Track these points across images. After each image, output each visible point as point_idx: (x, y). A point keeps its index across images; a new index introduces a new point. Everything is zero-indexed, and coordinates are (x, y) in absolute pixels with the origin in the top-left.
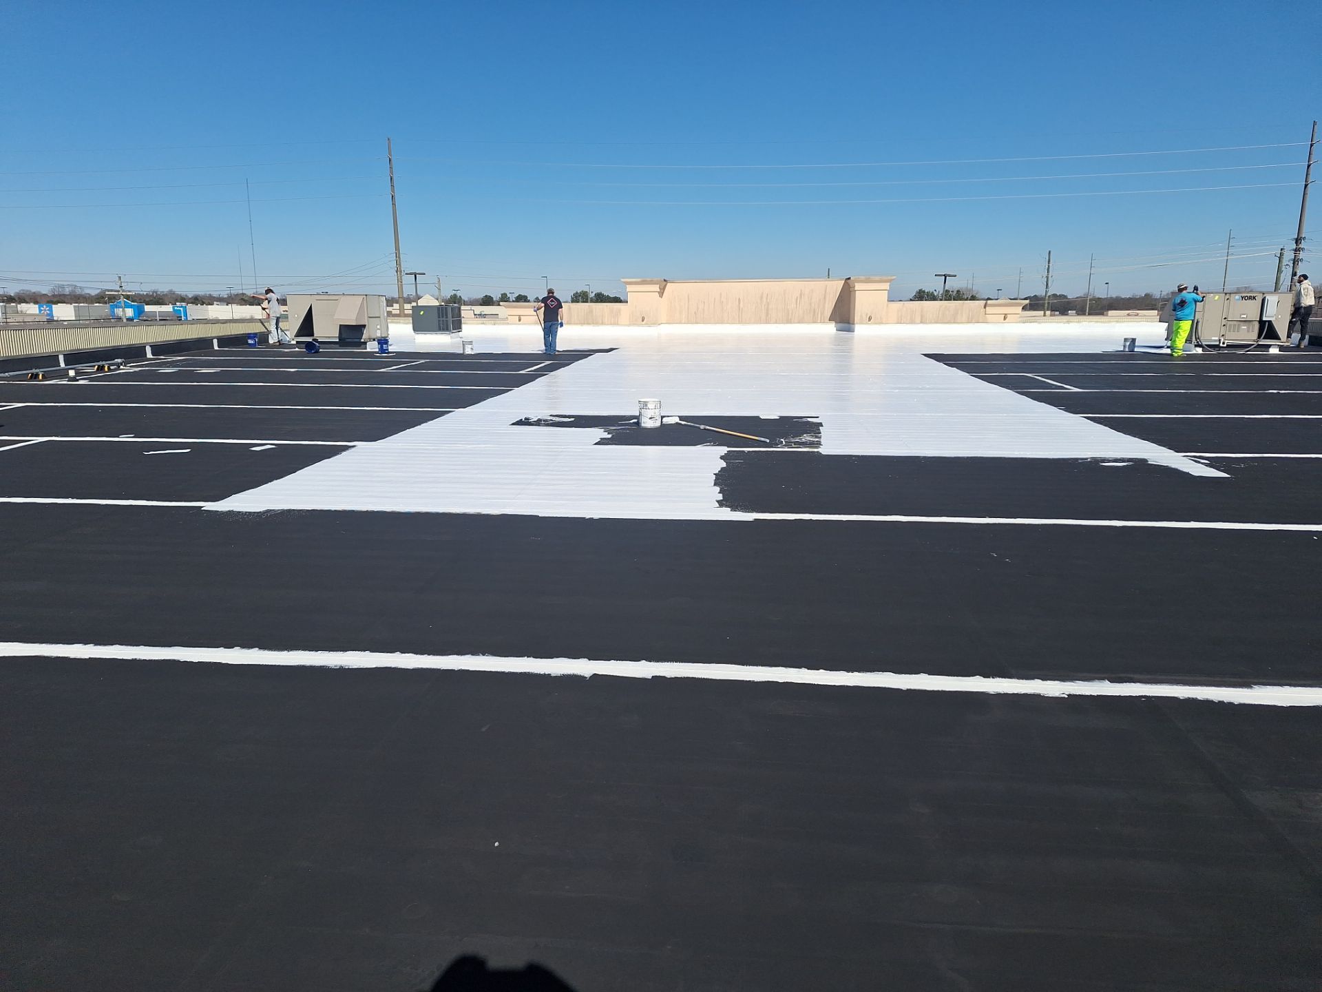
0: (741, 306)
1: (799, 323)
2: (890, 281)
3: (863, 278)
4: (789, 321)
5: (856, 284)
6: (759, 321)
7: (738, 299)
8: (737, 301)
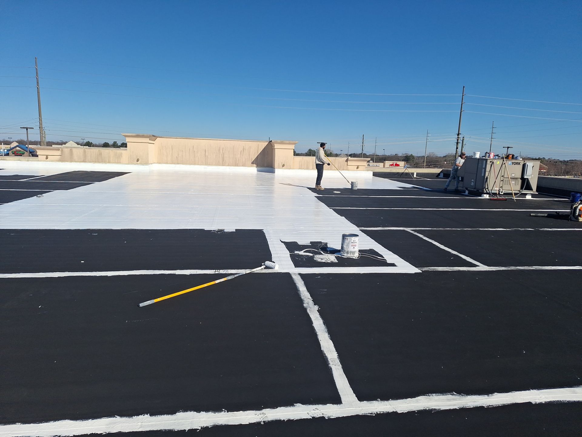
0: (207, 154)
1: (243, 166)
2: (295, 144)
3: (279, 141)
4: (236, 165)
5: (275, 144)
6: (218, 164)
7: (204, 150)
8: (204, 151)
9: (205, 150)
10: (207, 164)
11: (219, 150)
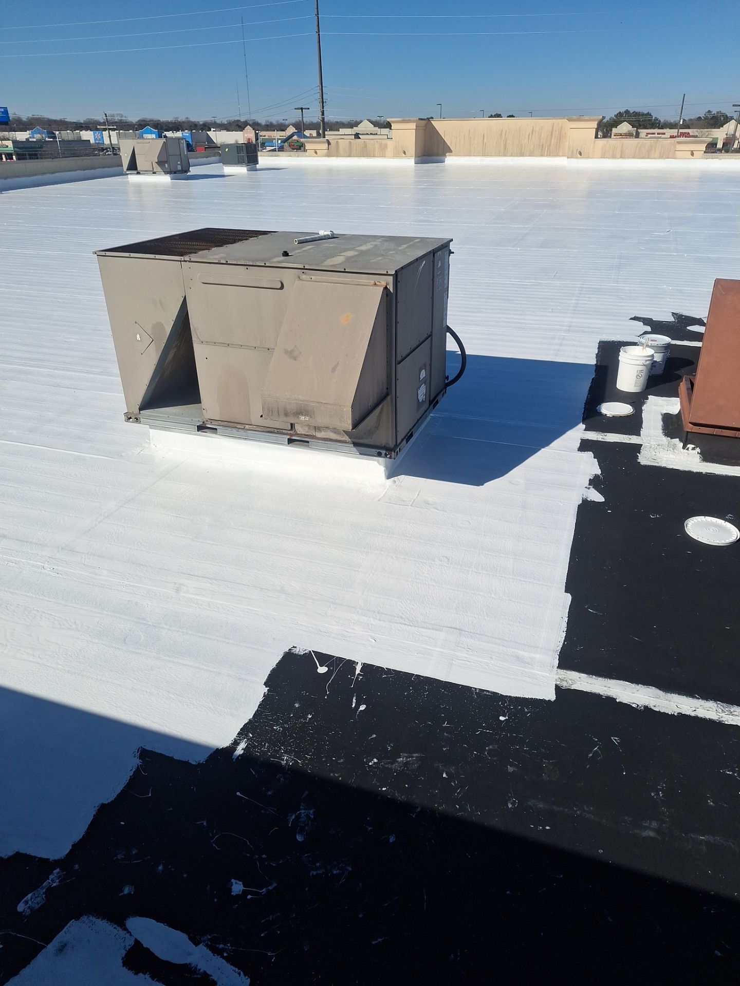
0: (485, 140)
4: (522, 155)
6: (498, 154)
7: (482, 136)
8: (482, 138)
9: (484, 135)
10: (484, 154)
11: (501, 134)
